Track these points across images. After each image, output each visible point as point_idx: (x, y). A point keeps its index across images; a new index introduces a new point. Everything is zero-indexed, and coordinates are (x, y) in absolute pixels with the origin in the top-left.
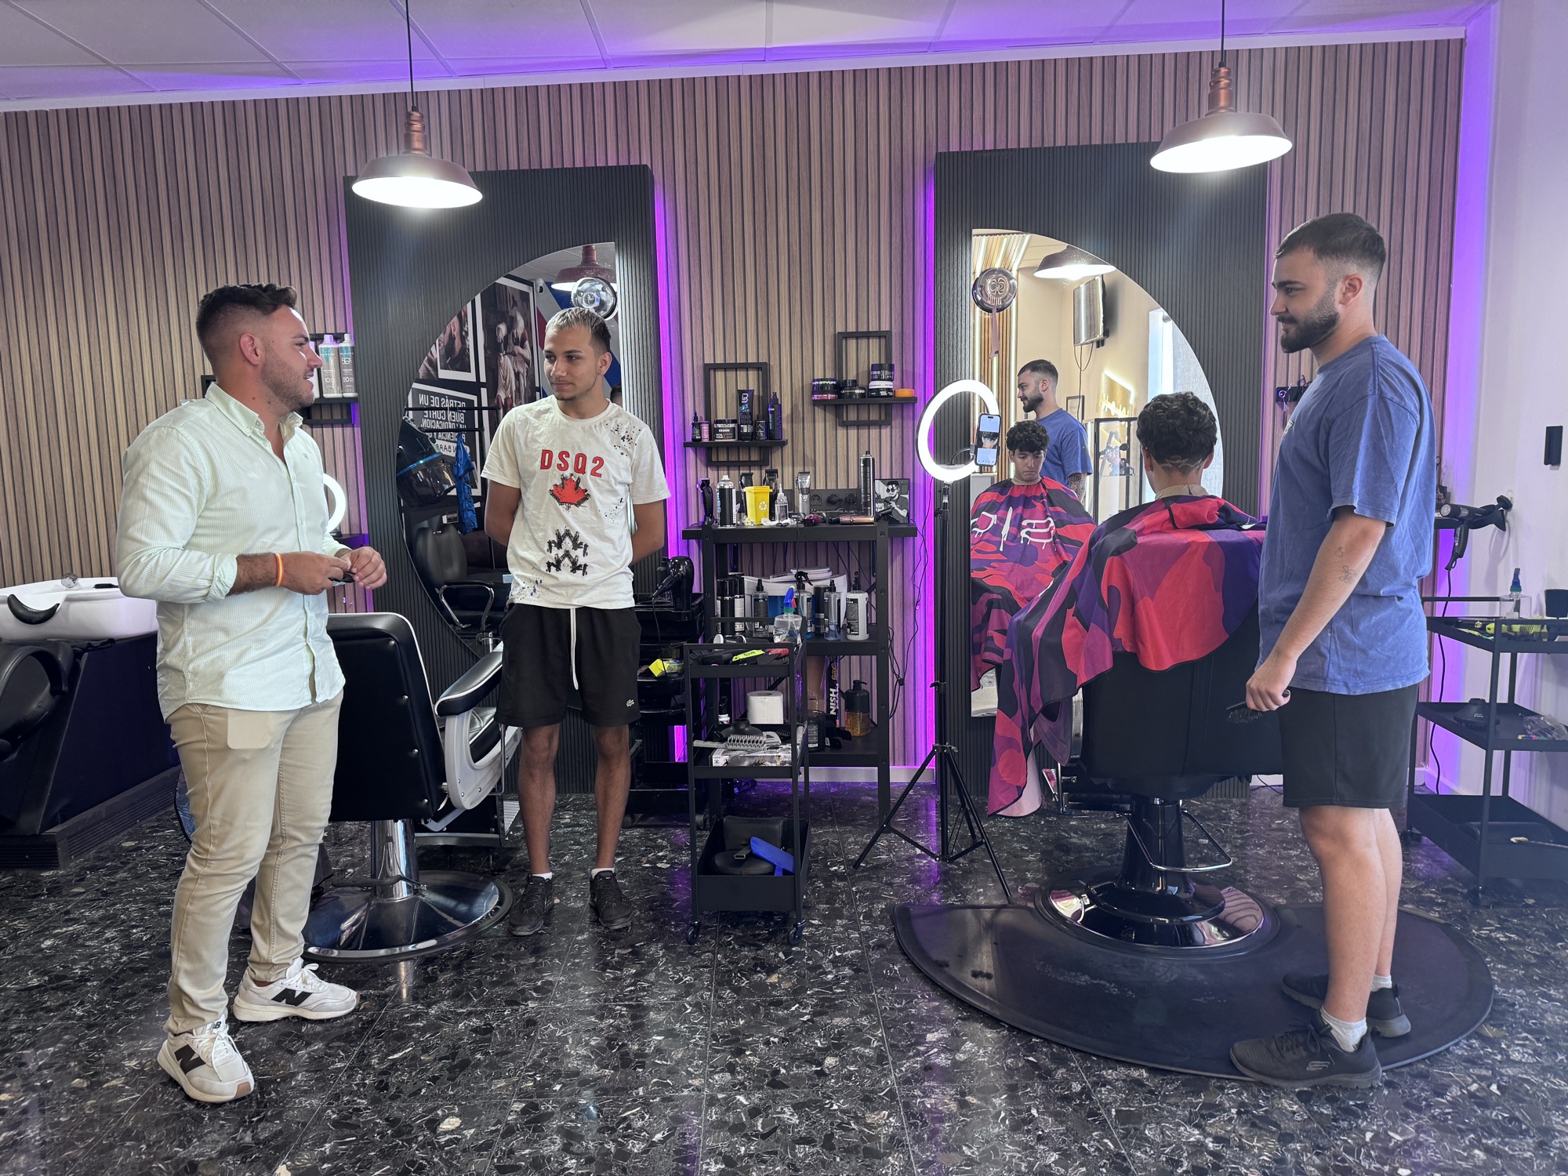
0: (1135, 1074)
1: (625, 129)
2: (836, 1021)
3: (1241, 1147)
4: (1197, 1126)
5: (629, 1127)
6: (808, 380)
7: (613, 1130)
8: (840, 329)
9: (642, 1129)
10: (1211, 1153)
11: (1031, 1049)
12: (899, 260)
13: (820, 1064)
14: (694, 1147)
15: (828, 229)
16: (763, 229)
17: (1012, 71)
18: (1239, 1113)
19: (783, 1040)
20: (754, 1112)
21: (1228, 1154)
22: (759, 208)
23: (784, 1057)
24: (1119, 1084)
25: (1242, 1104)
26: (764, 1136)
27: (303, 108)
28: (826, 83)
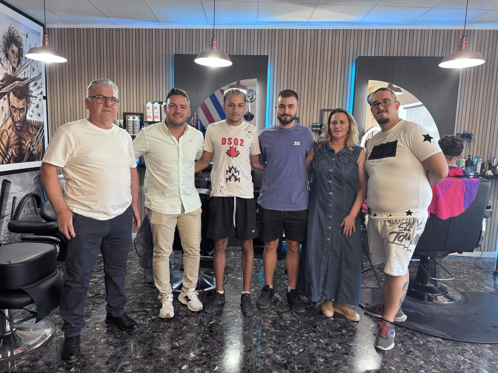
0: (438, 339)
1: (260, 44)
2: (341, 319)
3: (477, 362)
4: (462, 355)
5: (291, 347)
6: (311, 123)
7: (287, 348)
8: (322, 108)
9: (295, 348)
10: (469, 363)
11: (404, 331)
12: (342, 88)
13: (341, 332)
14: (313, 354)
15: (321, 78)
16: (301, 76)
17: (382, 32)
18: (473, 352)
19: (327, 324)
20: (327, 345)
21: (474, 364)
22: (300, 70)
23: (329, 329)
24: (434, 342)
25: (473, 350)
26: (333, 352)
27: (160, 32)
28: (323, 32)
